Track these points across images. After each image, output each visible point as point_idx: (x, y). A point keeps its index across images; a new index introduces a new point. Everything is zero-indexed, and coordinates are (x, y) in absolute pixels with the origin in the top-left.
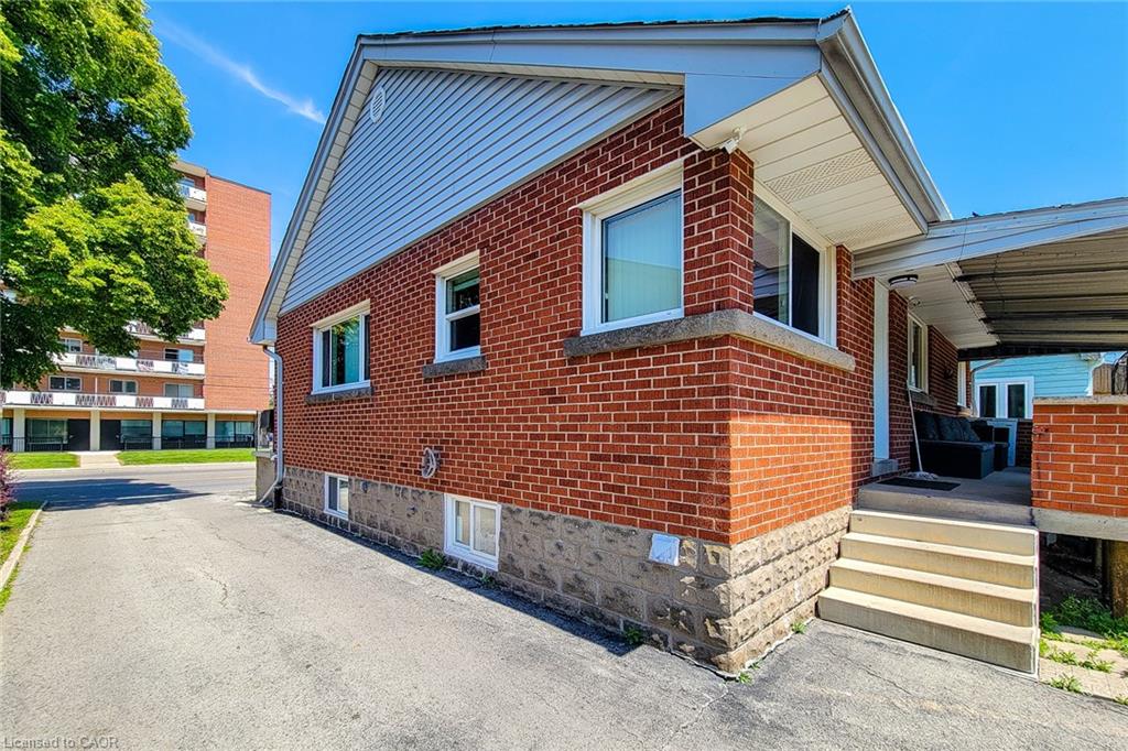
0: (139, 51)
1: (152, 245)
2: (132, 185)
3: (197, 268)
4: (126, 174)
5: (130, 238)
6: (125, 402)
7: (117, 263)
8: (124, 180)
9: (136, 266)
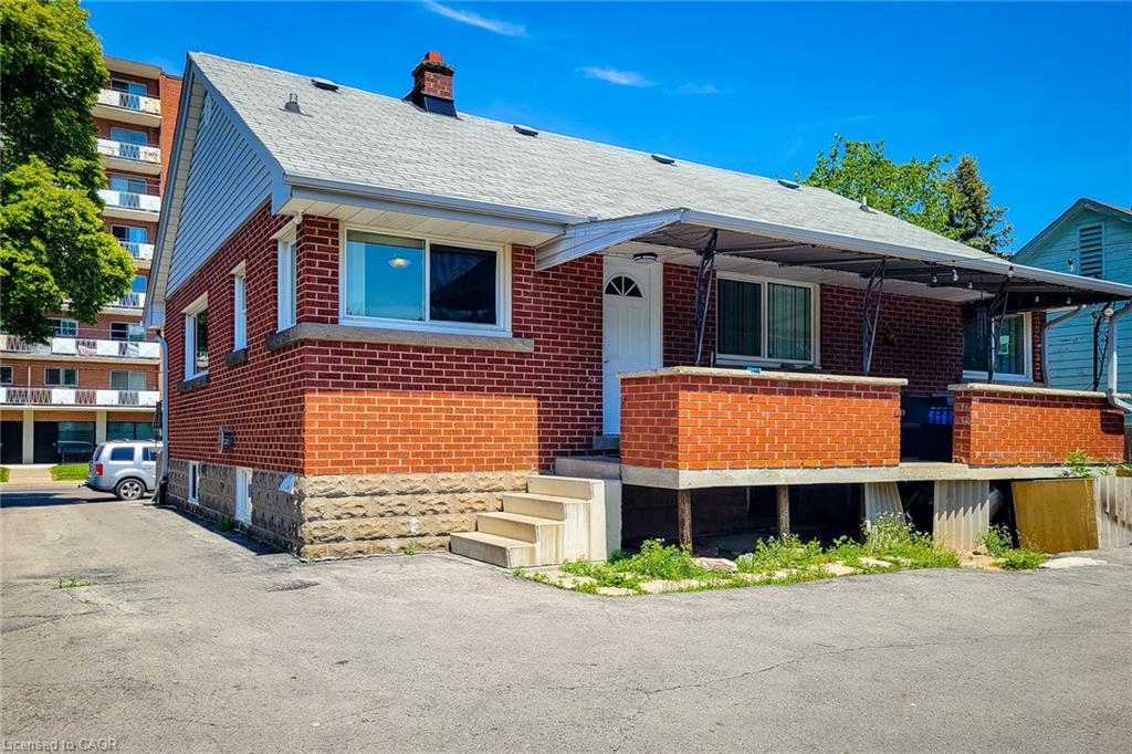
0: (42, 26)
1: (52, 228)
2: (35, 166)
3: (101, 245)
4: (30, 156)
5: (32, 223)
6: (63, 396)
7: (20, 249)
8: (27, 161)
9: (38, 252)
